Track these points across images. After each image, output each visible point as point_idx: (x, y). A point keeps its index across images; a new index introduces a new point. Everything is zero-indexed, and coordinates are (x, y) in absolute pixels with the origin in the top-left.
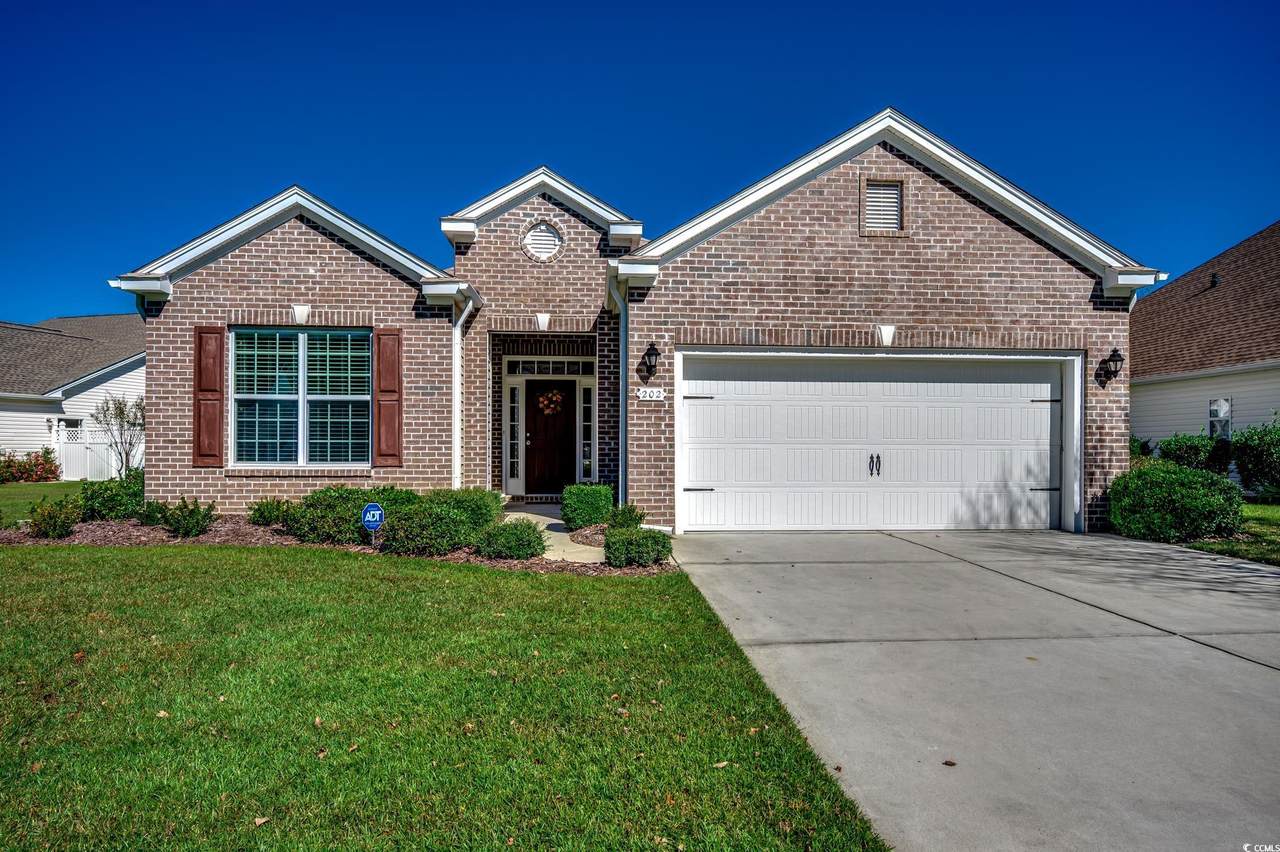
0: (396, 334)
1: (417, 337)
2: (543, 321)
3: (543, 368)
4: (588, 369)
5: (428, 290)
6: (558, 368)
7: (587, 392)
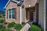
0: (16, 8)
1: (17, 8)
2: (30, 6)
3: (31, 12)
4: (34, 12)
5: (17, 3)
6: (32, 12)
7: (34, 14)
